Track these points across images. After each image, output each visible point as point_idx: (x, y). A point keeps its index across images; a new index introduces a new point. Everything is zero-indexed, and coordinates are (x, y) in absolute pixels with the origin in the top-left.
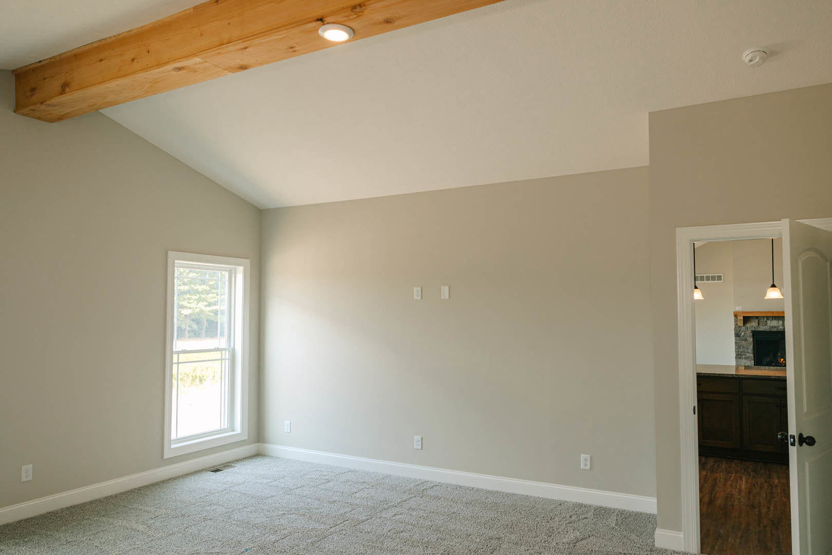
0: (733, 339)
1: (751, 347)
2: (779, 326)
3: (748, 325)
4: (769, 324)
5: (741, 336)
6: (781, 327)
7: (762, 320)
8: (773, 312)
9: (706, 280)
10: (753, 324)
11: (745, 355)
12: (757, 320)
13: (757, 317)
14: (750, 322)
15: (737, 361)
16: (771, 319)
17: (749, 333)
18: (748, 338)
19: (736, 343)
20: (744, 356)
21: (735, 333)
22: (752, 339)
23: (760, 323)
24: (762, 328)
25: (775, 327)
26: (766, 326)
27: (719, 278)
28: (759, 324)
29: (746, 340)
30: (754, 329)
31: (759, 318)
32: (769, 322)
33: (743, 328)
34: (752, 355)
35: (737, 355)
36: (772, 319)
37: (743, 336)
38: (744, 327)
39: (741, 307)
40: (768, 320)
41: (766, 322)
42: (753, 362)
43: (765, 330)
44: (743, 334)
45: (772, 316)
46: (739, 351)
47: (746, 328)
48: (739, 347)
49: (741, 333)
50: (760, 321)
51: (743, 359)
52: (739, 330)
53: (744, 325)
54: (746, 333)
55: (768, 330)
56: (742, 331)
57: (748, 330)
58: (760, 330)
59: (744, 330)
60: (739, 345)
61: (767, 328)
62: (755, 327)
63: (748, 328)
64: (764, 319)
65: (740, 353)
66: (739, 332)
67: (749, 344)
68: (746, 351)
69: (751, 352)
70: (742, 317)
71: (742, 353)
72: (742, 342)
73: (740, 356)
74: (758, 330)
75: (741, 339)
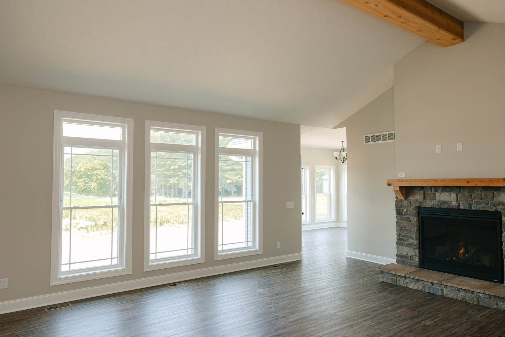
0: (393, 217)
1: (415, 229)
2: (451, 202)
3: (411, 198)
4: (437, 198)
5: (404, 213)
6: (454, 203)
7: (429, 192)
8: (436, 180)
9: (384, 140)
10: (417, 197)
11: (407, 240)
12: (422, 192)
13: (422, 188)
14: (414, 194)
15: (398, 248)
16: (440, 190)
17: (412, 210)
18: (411, 217)
19: (397, 222)
20: (406, 242)
21: (396, 209)
22: (415, 219)
23: (427, 197)
24: (428, 204)
25: (446, 202)
26: (434, 201)
27: (391, 136)
28: (424, 198)
29: (408, 220)
30: (418, 205)
31: (425, 187)
32: (437, 194)
33: (405, 203)
34: (416, 242)
35: (398, 239)
36: (442, 191)
37: (405, 215)
38: (406, 202)
39: (404, 173)
40: (436, 191)
41: (434, 193)
42: (417, 251)
43: (432, 207)
44: (405, 210)
45: (442, 187)
46: (400, 234)
47: (409, 203)
48: (400, 228)
49: (403, 210)
50: (427, 194)
51: (405, 246)
52: (401, 205)
53: (406, 199)
54: (409, 209)
55: (437, 207)
56: (404, 207)
57: (411, 205)
58: (426, 206)
59: (407, 205)
60: (401, 226)
61: (434, 203)
62: (420, 201)
63: (410, 203)
64: (431, 191)
65: (401, 237)
66: (401, 208)
67: (413, 225)
68: (409, 235)
69: (414, 238)
70: (398, 187)
71: (404, 238)
72: (404, 222)
73: (402, 242)
74: (424, 206)
75: (403, 217)
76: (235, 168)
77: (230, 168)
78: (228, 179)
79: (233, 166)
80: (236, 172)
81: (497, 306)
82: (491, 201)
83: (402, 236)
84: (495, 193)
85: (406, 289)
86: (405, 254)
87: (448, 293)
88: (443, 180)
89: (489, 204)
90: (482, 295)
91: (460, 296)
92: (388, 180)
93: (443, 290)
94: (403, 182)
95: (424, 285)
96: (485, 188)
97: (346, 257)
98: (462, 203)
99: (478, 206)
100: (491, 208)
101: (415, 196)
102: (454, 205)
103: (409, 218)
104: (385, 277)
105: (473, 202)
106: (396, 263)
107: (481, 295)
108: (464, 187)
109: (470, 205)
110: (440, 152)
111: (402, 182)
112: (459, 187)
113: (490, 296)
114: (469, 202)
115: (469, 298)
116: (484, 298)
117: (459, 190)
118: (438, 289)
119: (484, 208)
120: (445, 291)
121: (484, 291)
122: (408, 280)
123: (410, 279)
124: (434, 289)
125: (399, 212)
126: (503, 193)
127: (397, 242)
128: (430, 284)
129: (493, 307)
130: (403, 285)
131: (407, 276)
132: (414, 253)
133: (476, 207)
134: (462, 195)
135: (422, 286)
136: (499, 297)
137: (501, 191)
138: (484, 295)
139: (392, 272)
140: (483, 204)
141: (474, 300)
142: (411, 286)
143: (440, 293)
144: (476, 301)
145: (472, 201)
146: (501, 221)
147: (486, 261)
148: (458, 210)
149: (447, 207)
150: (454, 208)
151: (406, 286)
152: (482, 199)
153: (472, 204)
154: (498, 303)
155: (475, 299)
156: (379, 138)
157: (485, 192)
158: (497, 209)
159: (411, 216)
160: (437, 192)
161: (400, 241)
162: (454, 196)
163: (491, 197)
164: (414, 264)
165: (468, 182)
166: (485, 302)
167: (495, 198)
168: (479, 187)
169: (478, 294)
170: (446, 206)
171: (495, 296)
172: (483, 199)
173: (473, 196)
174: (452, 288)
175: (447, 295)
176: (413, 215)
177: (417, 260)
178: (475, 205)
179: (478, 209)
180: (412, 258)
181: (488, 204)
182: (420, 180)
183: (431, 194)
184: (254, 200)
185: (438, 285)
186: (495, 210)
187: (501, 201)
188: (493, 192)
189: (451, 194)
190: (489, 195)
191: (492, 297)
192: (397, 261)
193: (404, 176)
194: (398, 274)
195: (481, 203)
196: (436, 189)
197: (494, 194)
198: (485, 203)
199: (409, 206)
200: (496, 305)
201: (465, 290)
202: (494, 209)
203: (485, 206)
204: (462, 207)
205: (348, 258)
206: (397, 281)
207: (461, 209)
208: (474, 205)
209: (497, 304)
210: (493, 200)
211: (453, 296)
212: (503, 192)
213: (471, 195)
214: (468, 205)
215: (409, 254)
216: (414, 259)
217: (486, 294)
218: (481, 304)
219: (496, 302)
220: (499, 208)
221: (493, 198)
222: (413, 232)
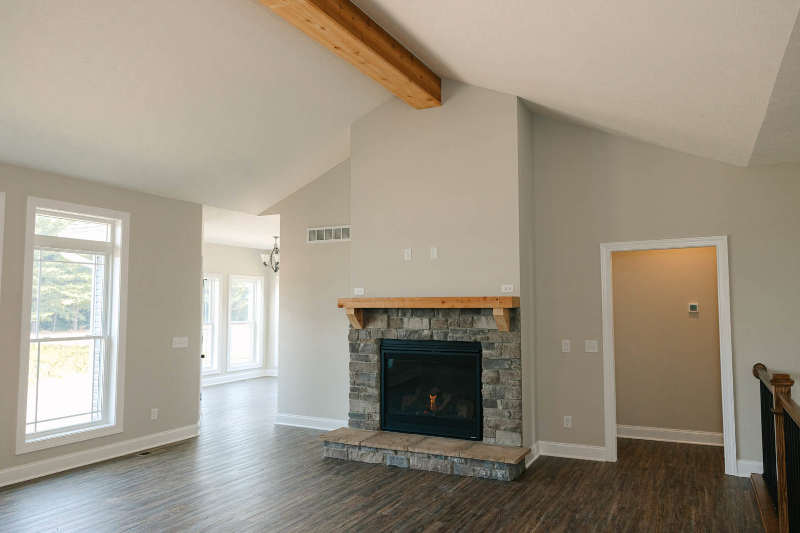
0: (345, 356)
1: (375, 373)
2: (423, 330)
3: (371, 327)
4: (405, 326)
5: (360, 349)
6: (426, 332)
7: (395, 317)
9: (336, 237)
10: (378, 325)
11: (365, 390)
12: (385, 317)
13: (386, 311)
14: (375, 319)
15: (351, 403)
16: (409, 314)
17: (373, 346)
18: (371, 355)
19: (351, 364)
20: (362, 394)
21: (350, 344)
22: (376, 357)
23: (392, 324)
24: (394, 334)
25: (417, 332)
26: (401, 330)
27: (346, 233)
28: (389, 325)
29: (367, 359)
30: (380, 336)
31: (389, 310)
32: (405, 320)
33: (363, 334)
34: (375, 392)
35: (352, 390)
36: (412, 315)
37: (363, 351)
38: (364, 332)
39: (362, 289)
41: (402, 319)
42: (378, 406)
43: (399, 338)
44: (362, 345)
45: (411, 309)
46: (355, 382)
47: (368, 333)
48: (356, 373)
49: (359, 344)
50: (392, 319)
51: (361, 399)
52: (357, 337)
53: (364, 327)
54: (367, 343)
55: (405, 338)
56: (360, 340)
57: (371, 337)
58: (391, 338)
59: (365, 337)
60: (356, 370)
61: (402, 334)
62: (382, 331)
63: (370, 333)
64: (398, 316)
65: (356, 386)
66: (357, 342)
67: (372, 367)
68: (367, 382)
69: (374, 385)
70: (353, 309)
71: (360, 387)
72: (361, 362)
73: (357, 393)
74: (388, 337)
75: (359, 356)
76: (82, 277)
77: (71, 277)
78: (65, 297)
79: (78, 275)
80: (84, 284)
81: (474, 472)
82: (470, 329)
83: (358, 385)
84: (475, 317)
85: (359, 465)
86: (361, 411)
87: (416, 463)
88: (413, 300)
89: (468, 331)
90: (457, 460)
91: (430, 465)
92: (339, 299)
93: (409, 460)
94: (360, 301)
95: (385, 455)
96: (464, 311)
97: (275, 424)
98: (436, 331)
99: (455, 336)
100: (470, 338)
101: (376, 323)
102: (426, 336)
103: (368, 356)
104: (330, 449)
105: (449, 331)
106: (348, 427)
107: (455, 460)
108: (438, 310)
109: (446, 335)
110: (410, 258)
111: (358, 301)
112: (433, 309)
113: (466, 459)
114: (444, 330)
115: (441, 466)
116: (459, 465)
117: (432, 314)
118: (403, 459)
119: (462, 337)
120: (411, 461)
121: (459, 454)
122: (363, 451)
123: (367, 449)
124: (397, 459)
125: (354, 348)
126: (483, 317)
127: (350, 394)
128: (392, 453)
129: (469, 475)
130: (357, 460)
131: (362, 444)
132: (372, 409)
133: (453, 336)
134: (436, 320)
135: (382, 457)
136: (477, 460)
137: (482, 314)
138: (459, 459)
139: (342, 441)
140: (461, 332)
141: (447, 469)
142: (368, 460)
143: (405, 465)
144: (450, 470)
145: (448, 329)
146: (481, 355)
147: (463, 412)
148: (431, 342)
149: (418, 339)
150: (427, 339)
151: (360, 460)
152: (459, 326)
153: (448, 332)
154: (475, 468)
155: (449, 466)
156: (328, 234)
157: (463, 316)
158: (477, 339)
159: (370, 353)
160: (405, 316)
161: (356, 392)
162: (426, 321)
163: (470, 323)
164: (373, 425)
165: (443, 302)
166: (461, 469)
167: (474, 324)
168: (456, 309)
169: (452, 459)
170: (416, 337)
171: (472, 460)
172: (461, 326)
173: (449, 322)
174: (421, 456)
175: (414, 466)
176: (373, 352)
177: (378, 419)
178: (452, 335)
179: (454, 339)
180: (371, 417)
181: (466, 332)
182: (383, 300)
183: (397, 320)
184: (108, 334)
185: (403, 453)
186: (475, 340)
187: (482, 327)
188: (472, 315)
189: (422, 320)
190: (468, 319)
191: (469, 461)
192: (350, 424)
193: (362, 293)
194: (350, 443)
195: (458, 331)
196: (404, 313)
197: (473, 318)
198: (463, 331)
199: (368, 338)
200: (472, 472)
201: (436, 456)
202: (473, 339)
203: (463, 335)
204: (435, 338)
205: (278, 426)
206: (348, 454)
207: (436, 341)
208: (450, 334)
209: (474, 470)
210: (472, 327)
211: (422, 466)
212: (484, 315)
213: (447, 321)
214: (443, 334)
215: (367, 411)
216: (374, 417)
217: (461, 458)
218: (455, 473)
219: (472, 467)
220: (479, 338)
221: (472, 323)
222: (373, 377)
